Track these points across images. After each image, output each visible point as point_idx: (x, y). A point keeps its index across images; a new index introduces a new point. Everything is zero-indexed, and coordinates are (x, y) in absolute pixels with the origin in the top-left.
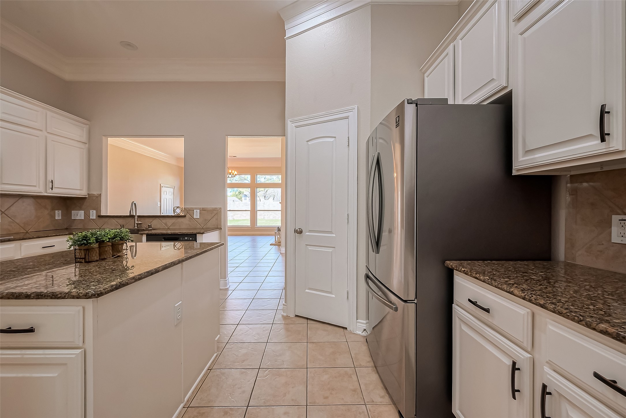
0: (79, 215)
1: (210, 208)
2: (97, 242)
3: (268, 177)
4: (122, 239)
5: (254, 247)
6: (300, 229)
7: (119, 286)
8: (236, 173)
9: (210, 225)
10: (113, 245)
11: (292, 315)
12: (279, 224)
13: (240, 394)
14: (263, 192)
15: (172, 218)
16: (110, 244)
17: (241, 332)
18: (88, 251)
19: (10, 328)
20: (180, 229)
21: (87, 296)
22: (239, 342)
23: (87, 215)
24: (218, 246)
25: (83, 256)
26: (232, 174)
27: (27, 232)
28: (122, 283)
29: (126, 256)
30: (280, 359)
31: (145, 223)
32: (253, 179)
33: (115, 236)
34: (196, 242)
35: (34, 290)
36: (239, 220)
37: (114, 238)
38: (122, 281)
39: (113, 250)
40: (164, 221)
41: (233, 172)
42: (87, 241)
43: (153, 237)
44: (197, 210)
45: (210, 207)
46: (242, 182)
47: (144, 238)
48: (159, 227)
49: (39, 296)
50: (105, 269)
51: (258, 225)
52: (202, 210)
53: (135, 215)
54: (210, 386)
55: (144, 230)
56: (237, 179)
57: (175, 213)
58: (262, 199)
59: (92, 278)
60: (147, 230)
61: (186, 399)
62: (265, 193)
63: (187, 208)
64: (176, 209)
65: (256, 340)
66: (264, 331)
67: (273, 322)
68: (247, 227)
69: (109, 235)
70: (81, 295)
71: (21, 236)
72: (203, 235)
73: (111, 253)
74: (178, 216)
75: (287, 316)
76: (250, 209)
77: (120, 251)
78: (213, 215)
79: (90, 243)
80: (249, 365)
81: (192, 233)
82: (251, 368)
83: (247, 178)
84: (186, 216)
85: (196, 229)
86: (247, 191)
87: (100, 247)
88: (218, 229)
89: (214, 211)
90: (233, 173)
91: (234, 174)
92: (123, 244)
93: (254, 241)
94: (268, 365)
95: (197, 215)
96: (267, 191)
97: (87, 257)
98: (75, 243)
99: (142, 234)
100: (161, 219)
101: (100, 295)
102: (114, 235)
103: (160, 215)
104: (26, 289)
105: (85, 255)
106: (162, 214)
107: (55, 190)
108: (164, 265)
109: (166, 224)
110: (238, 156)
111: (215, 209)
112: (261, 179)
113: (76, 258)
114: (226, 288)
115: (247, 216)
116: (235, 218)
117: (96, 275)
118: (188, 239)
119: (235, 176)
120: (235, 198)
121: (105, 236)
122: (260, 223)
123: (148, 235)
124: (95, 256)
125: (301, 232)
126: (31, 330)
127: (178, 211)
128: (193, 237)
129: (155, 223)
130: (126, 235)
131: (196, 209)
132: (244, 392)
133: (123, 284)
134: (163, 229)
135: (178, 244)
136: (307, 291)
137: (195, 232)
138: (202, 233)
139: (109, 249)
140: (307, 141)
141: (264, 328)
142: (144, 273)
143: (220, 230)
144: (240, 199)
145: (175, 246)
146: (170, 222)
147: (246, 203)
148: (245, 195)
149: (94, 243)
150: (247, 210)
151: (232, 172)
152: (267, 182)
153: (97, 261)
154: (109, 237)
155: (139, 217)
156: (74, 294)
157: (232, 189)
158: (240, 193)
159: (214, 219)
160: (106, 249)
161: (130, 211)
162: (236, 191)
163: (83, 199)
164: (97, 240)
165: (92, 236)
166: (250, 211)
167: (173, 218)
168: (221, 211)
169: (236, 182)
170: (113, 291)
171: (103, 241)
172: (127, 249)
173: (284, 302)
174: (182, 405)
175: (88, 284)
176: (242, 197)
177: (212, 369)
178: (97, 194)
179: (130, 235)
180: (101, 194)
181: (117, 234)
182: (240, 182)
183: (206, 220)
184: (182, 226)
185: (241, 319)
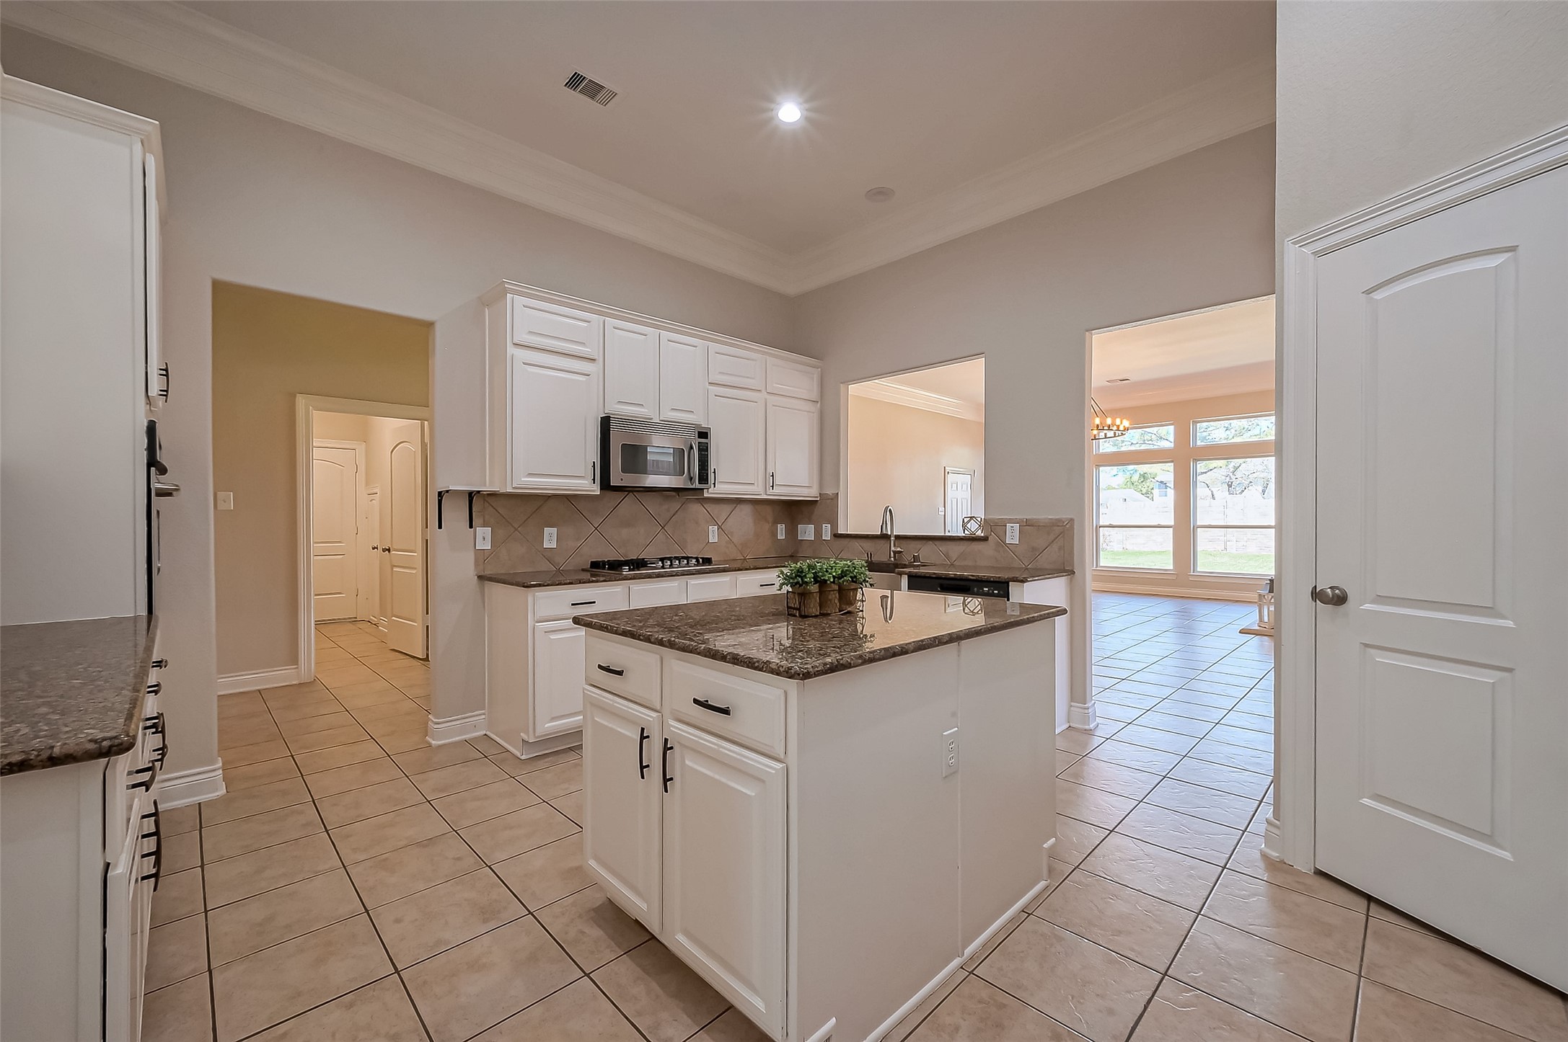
0: (807, 532)
1: (1045, 519)
2: (816, 582)
3: (1237, 424)
4: (854, 580)
5: (1186, 630)
6: (1337, 588)
7: (836, 666)
8: (1126, 423)
9: (1044, 561)
10: (841, 590)
11: (1304, 866)
12: (1269, 570)
13: (1100, 1011)
14: (1224, 471)
15: (958, 543)
16: (836, 587)
17: (1119, 854)
18: (804, 595)
19: (707, 701)
20: (975, 568)
21: (789, 674)
22: (1109, 878)
23: (818, 533)
24: (1048, 614)
25: (797, 606)
26: (1115, 428)
27: (745, 559)
28: (841, 662)
29: (861, 613)
30: (1240, 981)
31: (909, 551)
32: (1183, 436)
33: (843, 574)
34: (1008, 600)
35: (731, 650)
36: (1141, 553)
37: (843, 577)
38: (841, 657)
39: (840, 600)
40: (944, 547)
41: (1118, 421)
42: (802, 579)
43: (921, 583)
44: (1012, 525)
45: (1043, 517)
46: (1151, 447)
47: (904, 581)
48: (935, 562)
49: (736, 660)
50: (822, 633)
51: (1198, 570)
52: (1026, 525)
53: (889, 533)
54: (1023, 952)
55: (905, 566)
56: (1134, 439)
57: (966, 532)
58: (1221, 493)
59: (802, 645)
60: (911, 566)
61: (968, 951)
62: (1231, 474)
63: (990, 519)
64: (968, 522)
65: (1161, 891)
66: (1191, 876)
67: (1225, 862)
68: (1164, 572)
69: (834, 570)
70: (781, 669)
71: (737, 565)
72: (1025, 584)
73: (838, 604)
74: (972, 539)
75: (1283, 862)
76: (1172, 523)
77: (851, 603)
78: (1052, 537)
79: (806, 582)
80: (1133, 950)
81: (999, 577)
82: (1137, 960)
83: (1164, 436)
84: (988, 538)
85: (1011, 569)
86: (1165, 472)
87: (821, 592)
88: (1064, 574)
89: (1055, 528)
90: (1118, 426)
91: (1121, 428)
92: (856, 589)
93: (1185, 614)
94: (1195, 978)
95: (1012, 535)
96: (1236, 468)
97: (803, 608)
98: (788, 579)
99: (901, 574)
100: (937, 543)
101: (807, 676)
102: (842, 571)
103: (943, 534)
104: (724, 646)
105: (800, 603)
106: (947, 534)
107: (777, 490)
108: (919, 641)
109: (947, 556)
110: (1134, 378)
111: (1056, 523)
112: (1214, 432)
113: (788, 607)
114: (1087, 727)
115: (1165, 541)
116: (1130, 547)
117: (808, 641)
118: (991, 591)
119: (1124, 433)
120: (1130, 492)
121: (827, 571)
122: (1204, 565)
123: (911, 576)
124: (815, 610)
125: (1340, 599)
126: (726, 711)
127: (973, 526)
128: (998, 588)
129: (926, 552)
130: (862, 573)
131: (1011, 521)
132: (1111, 1012)
133: (842, 664)
134: (943, 565)
135: (974, 603)
136: (1366, 801)
137: (1004, 575)
138: (1023, 581)
139: (834, 597)
140: (1369, 292)
141: (1192, 868)
142: (880, 650)
143: (1069, 575)
144: (1148, 494)
145: (965, 605)
146: (955, 550)
147: (1163, 507)
148: (1161, 482)
149: (811, 582)
150: (1163, 524)
151: (1113, 424)
152: (1238, 440)
153: (816, 616)
154: (834, 574)
155: (897, 537)
156: (773, 666)
157: (1119, 467)
158: (1144, 477)
159: (1055, 547)
160: (830, 597)
161: (882, 526)
162: (1132, 472)
163: (812, 503)
164: (816, 579)
165: (809, 570)
166: (1171, 529)
167: (962, 542)
168: (1072, 528)
169: (1133, 448)
170: (826, 674)
171: (826, 581)
172: (863, 601)
173: (1270, 815)
174: (956, 962)
175: (794, 654)
176: (1153, 489)
177: (1031, 914)
178: (833, 494)
179: (867, 573)
180: (838, 494)
181: (847, 570)
182: (1144, 447)
183: (1034, 549)
184: (981, 564)
185: (1121, 819)
